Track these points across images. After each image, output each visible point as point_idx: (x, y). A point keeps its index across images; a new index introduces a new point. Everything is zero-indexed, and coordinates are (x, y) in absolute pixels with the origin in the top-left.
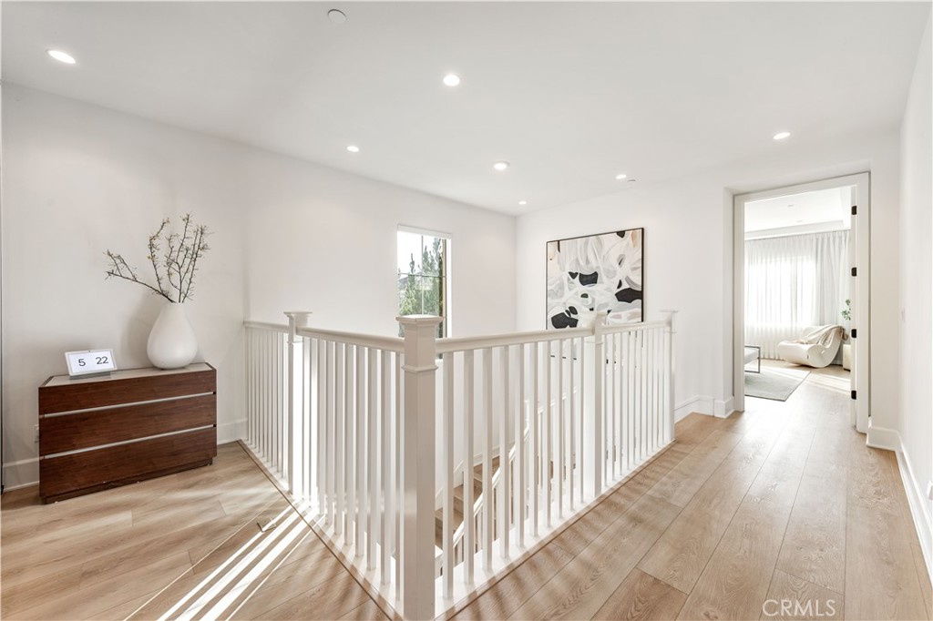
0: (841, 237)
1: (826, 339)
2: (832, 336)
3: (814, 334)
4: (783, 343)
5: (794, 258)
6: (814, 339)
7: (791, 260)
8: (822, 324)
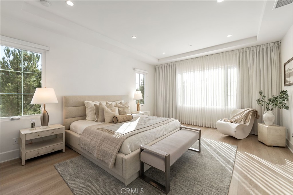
0: (253, 51)
1: (246, 119)
2: (250, 117)
3: (238, 115)
4: (220, 121)
5: (226, 66)
6: (239, 119)
7: (225, 67)
8: (243, 107)
